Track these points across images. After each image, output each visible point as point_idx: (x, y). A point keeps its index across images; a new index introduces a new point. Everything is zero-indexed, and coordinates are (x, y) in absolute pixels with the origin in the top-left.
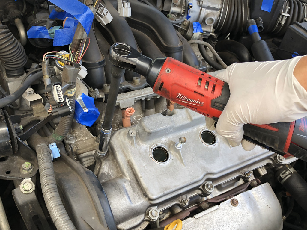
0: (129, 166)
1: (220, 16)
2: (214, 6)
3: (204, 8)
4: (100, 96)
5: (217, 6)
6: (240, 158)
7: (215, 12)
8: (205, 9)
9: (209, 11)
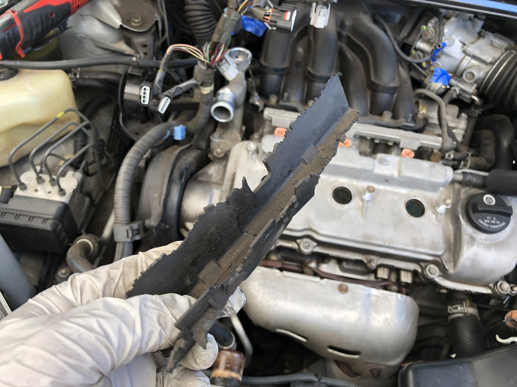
0: (232, 178)
1: (487, 74)
2: (483, 57)
3: (469, 55)
4: (257, 103)
5: (487, 57)
6: (365, 236)
7: (483, 66)
8: (469, 58)
9: (474, 62)
